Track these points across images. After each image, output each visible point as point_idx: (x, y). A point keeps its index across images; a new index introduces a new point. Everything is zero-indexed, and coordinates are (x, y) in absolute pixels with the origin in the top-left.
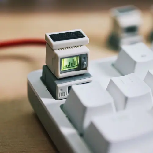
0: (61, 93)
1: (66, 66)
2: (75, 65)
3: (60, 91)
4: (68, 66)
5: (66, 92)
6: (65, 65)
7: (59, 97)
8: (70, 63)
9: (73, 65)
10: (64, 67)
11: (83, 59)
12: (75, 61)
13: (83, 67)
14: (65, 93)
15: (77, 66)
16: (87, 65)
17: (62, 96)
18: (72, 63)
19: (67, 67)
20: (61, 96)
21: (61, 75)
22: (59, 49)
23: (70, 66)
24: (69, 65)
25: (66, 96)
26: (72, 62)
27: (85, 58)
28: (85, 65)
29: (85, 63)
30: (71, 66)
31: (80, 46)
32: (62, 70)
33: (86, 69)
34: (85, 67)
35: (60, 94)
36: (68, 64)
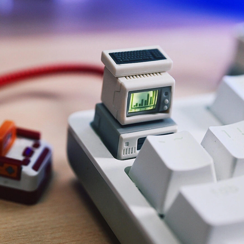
0: (127, 149)
1: (137, 104)
2: (150, 104)
3: (124, 146)
4: (140, 105)
5: (135, 148)
6: (134, 104)
7: (123, 156)
8: (142, 100)
9: (147, 104)
10: (133, 107)
11: (164, 95)
12: (151, 98)
13: (163, 107)
14: (132, 148)
15: (154, 105)
16: (169, 105)
17: (128, 154)
18: (146, 101)
19: (138, 106)
20: (126, 154)
21: (128, 120)
22: (126, 77)
23: (142, 105)
24: (141, 103)
25: (134, 155)
26: (146, 99)
27: (167, 94)
28: (167, 105)
29: (167, 101)
30: (144, 106)
31: (159, 73)
32: (129, 111)
33: (167, 111)
34: (166, 107)
35: (124, 150)
36: (139, 102)
